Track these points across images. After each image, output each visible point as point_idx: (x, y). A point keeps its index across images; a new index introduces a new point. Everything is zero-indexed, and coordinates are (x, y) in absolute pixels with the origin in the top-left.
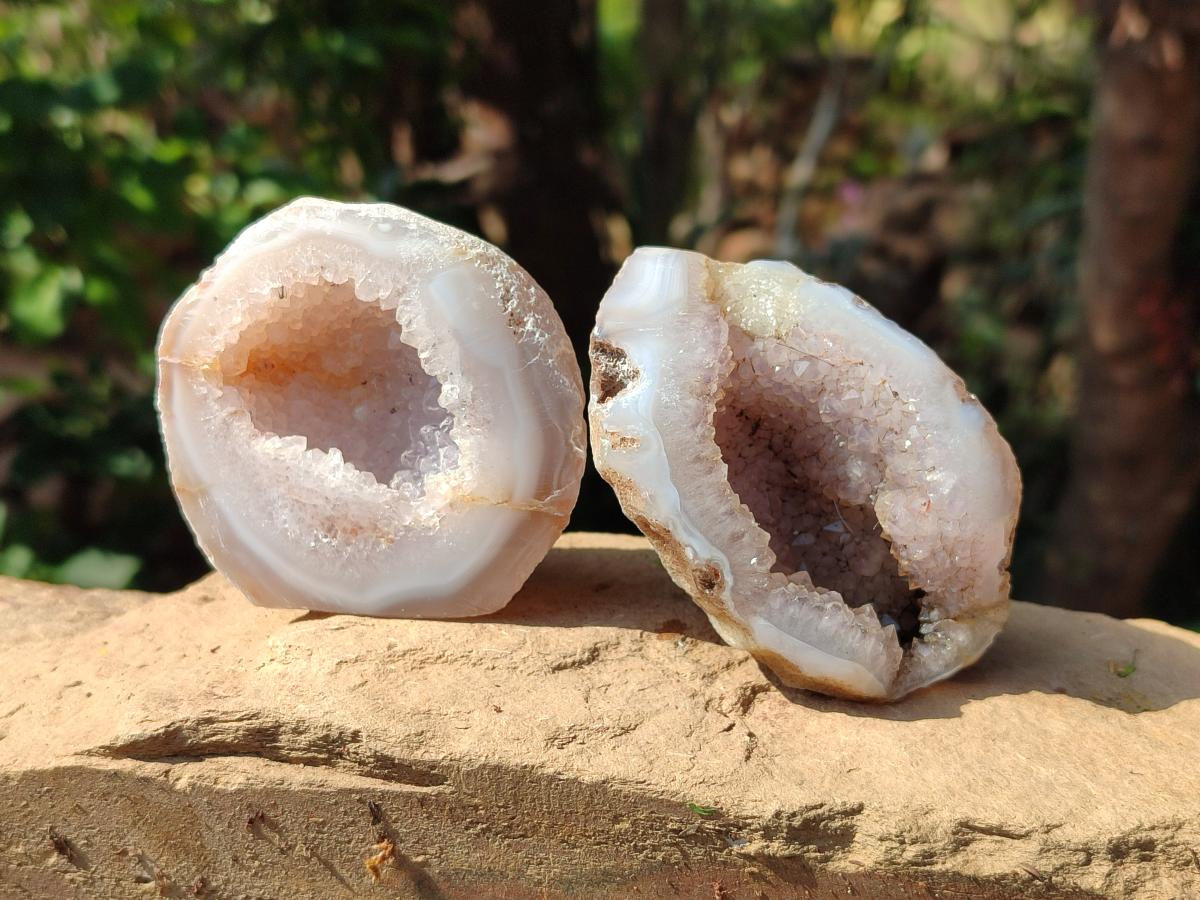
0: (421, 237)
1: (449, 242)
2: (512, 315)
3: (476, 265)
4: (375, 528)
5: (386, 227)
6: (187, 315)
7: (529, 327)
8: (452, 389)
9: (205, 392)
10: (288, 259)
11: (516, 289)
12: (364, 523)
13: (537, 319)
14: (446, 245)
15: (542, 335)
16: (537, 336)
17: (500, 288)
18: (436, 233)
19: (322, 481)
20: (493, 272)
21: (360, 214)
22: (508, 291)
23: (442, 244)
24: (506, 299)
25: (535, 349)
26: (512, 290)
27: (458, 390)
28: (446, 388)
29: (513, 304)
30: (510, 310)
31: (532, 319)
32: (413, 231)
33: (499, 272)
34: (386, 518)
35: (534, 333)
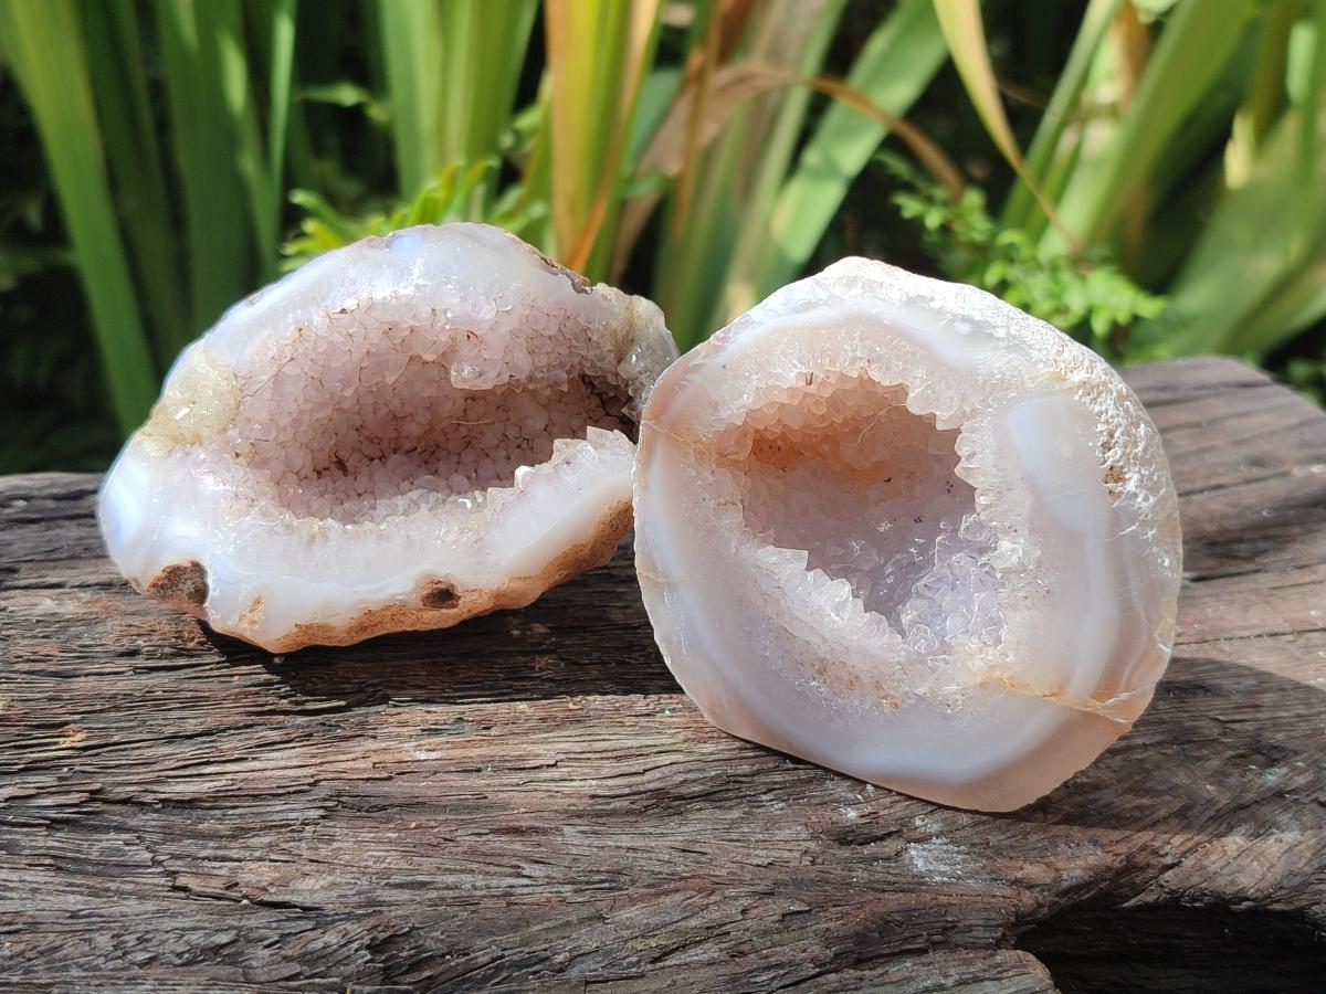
0: (1009, 349)
1: (1046, 363)
2: (1112, 468)
3: (1076, 398)
4: (878, 686)
5: (964, 328)
6: (686, 380)
7: (1131, 486)
8: (1013, 550)
9: (694, 475)
10: (826, 342)
11: (1122, 434)
12: (866, 679)
13: (1142, 475)
14: (1040, 366)
15: (1146, 499)
16: (1139, 499)
17: (1102, 432)
18: (1030, 346)
19: (822, 617)
20: (1097, 408)
21: (932, 304)
22: (1111, 435)
23: (1036, 363)
24: (1107, 447)
25: (1133, 517)
26: (1117, 435)
27: (1021, 552)
28: (1005, 545)
29: (1114, 455)
30: (1109, 463)
31: (1136, 476)
32: (999, 339)
33: (1104, 408)
34: (893, 680)
35: (1135, 495)
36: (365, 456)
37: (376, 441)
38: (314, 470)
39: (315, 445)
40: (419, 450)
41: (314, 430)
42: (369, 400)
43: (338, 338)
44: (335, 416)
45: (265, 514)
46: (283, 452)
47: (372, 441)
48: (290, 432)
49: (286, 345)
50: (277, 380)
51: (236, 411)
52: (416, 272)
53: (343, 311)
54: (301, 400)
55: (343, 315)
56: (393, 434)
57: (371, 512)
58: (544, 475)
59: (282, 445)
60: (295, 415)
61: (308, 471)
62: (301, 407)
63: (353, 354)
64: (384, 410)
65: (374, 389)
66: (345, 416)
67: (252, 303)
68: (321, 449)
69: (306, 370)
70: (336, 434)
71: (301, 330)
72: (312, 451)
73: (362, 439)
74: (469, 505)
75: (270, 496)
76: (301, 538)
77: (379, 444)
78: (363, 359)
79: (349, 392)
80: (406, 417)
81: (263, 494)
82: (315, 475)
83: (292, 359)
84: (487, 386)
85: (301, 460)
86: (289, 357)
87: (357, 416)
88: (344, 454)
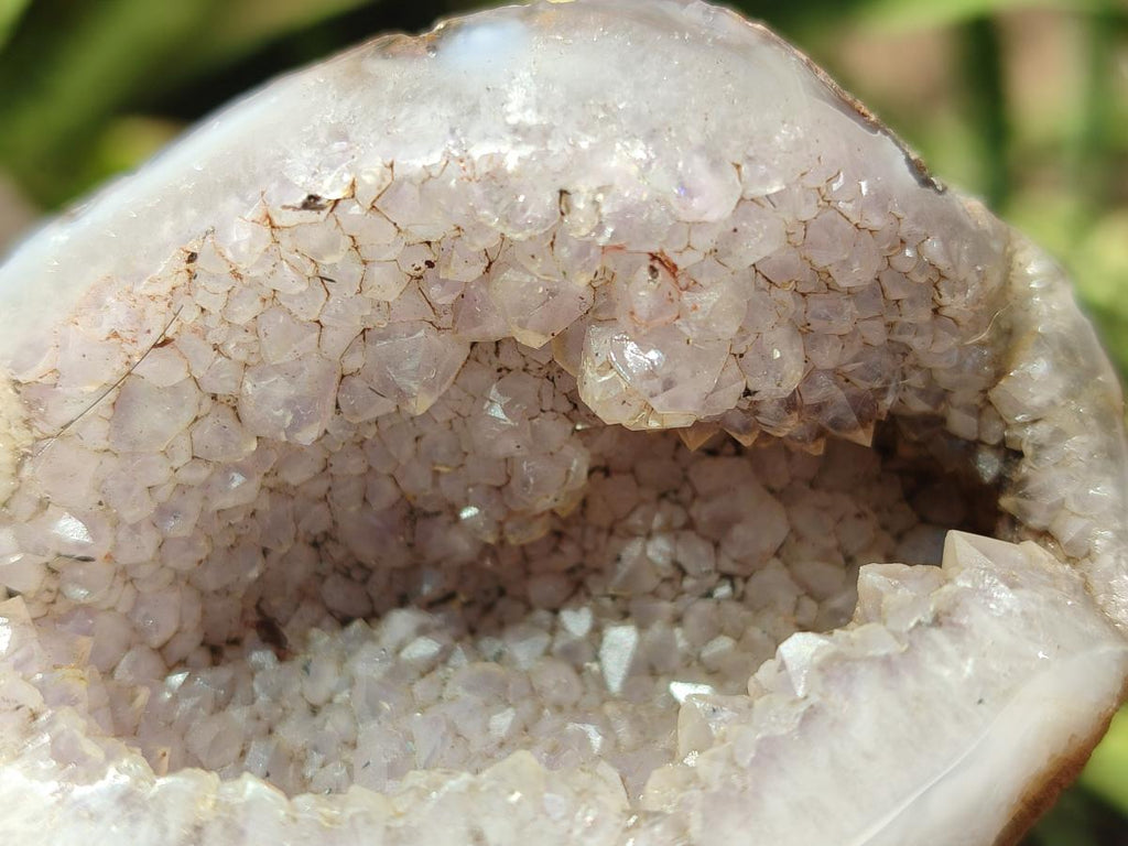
36: (331, 612)
37: (357, 575)
38: (203, 644)
39: (210, 581)
40: (462, 598)
41: (210, 538)
42: (354, 465)
43: (290, 282)
44: (264, 504)
45: (67, 758)
46: (128, 592)
47: (348, 576)
48: (148, 541)
49: (152, 298)
50: (123, 397)
51: (12, 484)
52: (516, 97)
53: (312, 202)
54: (182, 458)
55: (310, 215)
56: (401, 558)
57: (347, 755)
58: (873, 659)
59: (126, 575)
60: (163, 495)
61: (188, 645)
62: (184, 476)
63: (329, 334)
64: (386, 494)
65: (370, 434)
66: (290, 504)
67: (73, 217)
68: (226, 592)
69: (199, 373)
70: (265, 552)
71: (192, 258)
72: (202, 594)
73: (326, 567)
74: (596, 740)
75: (82, 706)
76: (164, 830)
77: (365, 581)
78: (350, 349)
79: (308, 436)
80: (437, 514)
81: (67, 699)
82: (203, 657)
83: (166, 342)
84: (678, 419)
85: (169, 616)
86: (155, 336)
87: (320, 508)
88: (277, 605)
